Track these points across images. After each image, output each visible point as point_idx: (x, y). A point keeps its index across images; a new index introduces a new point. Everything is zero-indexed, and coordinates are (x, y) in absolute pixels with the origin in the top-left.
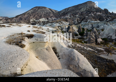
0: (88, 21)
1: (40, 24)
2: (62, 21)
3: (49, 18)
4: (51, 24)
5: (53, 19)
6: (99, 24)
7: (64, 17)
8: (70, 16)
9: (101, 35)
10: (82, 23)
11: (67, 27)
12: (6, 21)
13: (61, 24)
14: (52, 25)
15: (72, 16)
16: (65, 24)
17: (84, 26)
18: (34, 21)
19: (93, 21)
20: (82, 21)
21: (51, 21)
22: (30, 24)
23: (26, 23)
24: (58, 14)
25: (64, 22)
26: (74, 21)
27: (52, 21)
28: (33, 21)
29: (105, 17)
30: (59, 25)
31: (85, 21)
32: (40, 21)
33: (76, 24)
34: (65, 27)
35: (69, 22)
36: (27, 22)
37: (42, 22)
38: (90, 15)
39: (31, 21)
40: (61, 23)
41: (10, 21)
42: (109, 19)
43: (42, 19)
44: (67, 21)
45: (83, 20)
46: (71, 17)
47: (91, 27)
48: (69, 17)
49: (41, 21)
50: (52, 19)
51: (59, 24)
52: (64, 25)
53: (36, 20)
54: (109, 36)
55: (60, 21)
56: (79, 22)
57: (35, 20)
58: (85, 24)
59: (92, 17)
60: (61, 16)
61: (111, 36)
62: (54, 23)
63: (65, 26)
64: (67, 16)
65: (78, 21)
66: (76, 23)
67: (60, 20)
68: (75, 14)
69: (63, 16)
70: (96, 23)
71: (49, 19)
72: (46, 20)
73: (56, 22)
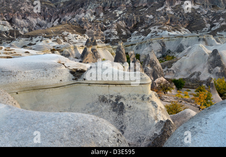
0: (150, 31)
2: (65, 33)
3: (17, 19)
4: (28, 42)
5: (34, 21)
6: (184, 42)
7: (73, 17)
8: (95, 14)
9: (174, 72)
10: (133, 39)
11: (81, 51)
13: (63, 43)
14: (30, 44)
15: (102, 15)
16: (75, 41)
17: (137, 49)
19: (167, 32)
20: (132, 32)
21: (26, 30)
24: (53, 5)
25: (71, 36)
26: (108, 31)
27: (30, 30)
29: (208, 17)
30: (55, 44)
31: (143, 30)
33: (114, 40)
34: (74, 52)
35: (90, 34)
38: (160, 9)
40: (63, 37)
42: (218, 25)
44: (83, 32)
45: (136, 28)
46: (98, 16)
47: (160, 52)
48: (93, 18)
50: (28, 21)
51: (56, 41)
52: (72, 46)
54: (194, 74)
55: (59, 33)
56: (124, 33)
58: (140, 41)
59: (167, 19)
60: (62, 13)
61: (199, 74)
62: (38, 38)
63: (75, 48)
64: (85, 12)
65: (120, 32)
66: (114, 38)
67: (60, 27)
68: (111, 7)
69: (70, 11)
70: (175, 36)
71: (17, 24)
72: (5, 25)
73: (46, 33)
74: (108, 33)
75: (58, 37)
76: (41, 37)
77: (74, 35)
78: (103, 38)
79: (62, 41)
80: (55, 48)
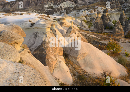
1: (61, 12)
2: (96, 7)
3: (79, 1)
4: (78, 12)
5: (87, 1)
12: (3, 7)
16: (100, 11)
18: (52, 8)
22: (44, 13)
23: (37, 12)
25: (99, 8)
26: (125, 4)
28: (49, 8)
30: (89, 13)
32: (61, 7)
36: (38, 10)
37: (65, 9)
39: (45, 8)
41: (10, 7)
43: (65, 3)
49: (63, 8)
50: (84, 1)
51: (90, 11)
53: (54, 5)
55: (93, 7)
57: (52, 5)
62: (82, 10)
66: (128, 8)
71: (78, 3)
72: (72, 4)
73: (87, 7)
74: (125, 5)
75: (92, 9)
76: (84, 10)
77: (101, 8)
78: (121, 9)
79: (93, 11)
80: (88, 15)
